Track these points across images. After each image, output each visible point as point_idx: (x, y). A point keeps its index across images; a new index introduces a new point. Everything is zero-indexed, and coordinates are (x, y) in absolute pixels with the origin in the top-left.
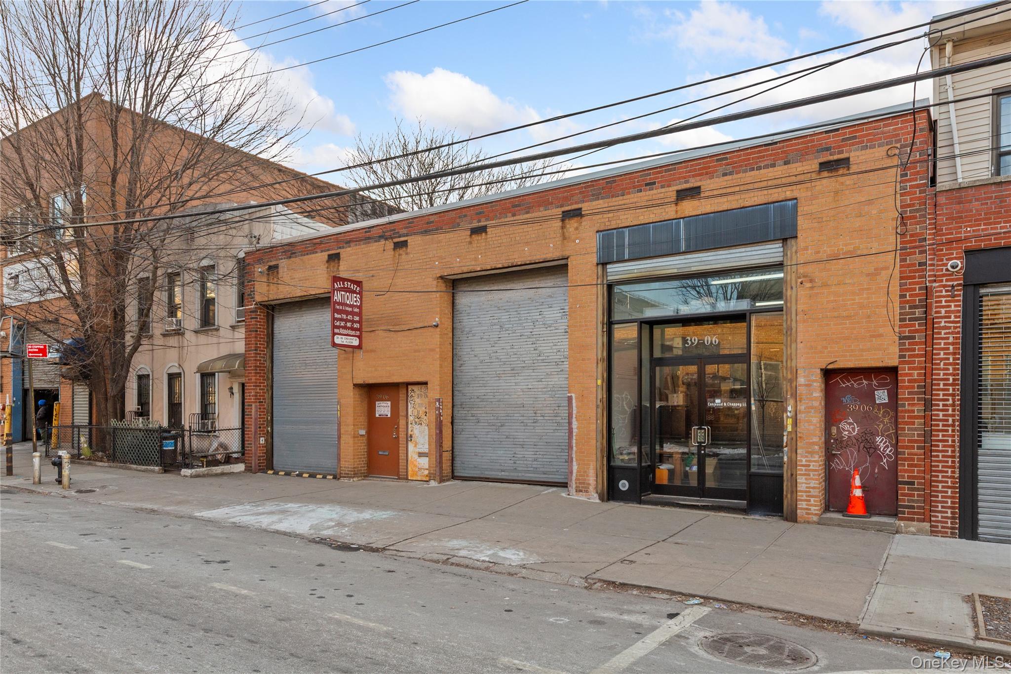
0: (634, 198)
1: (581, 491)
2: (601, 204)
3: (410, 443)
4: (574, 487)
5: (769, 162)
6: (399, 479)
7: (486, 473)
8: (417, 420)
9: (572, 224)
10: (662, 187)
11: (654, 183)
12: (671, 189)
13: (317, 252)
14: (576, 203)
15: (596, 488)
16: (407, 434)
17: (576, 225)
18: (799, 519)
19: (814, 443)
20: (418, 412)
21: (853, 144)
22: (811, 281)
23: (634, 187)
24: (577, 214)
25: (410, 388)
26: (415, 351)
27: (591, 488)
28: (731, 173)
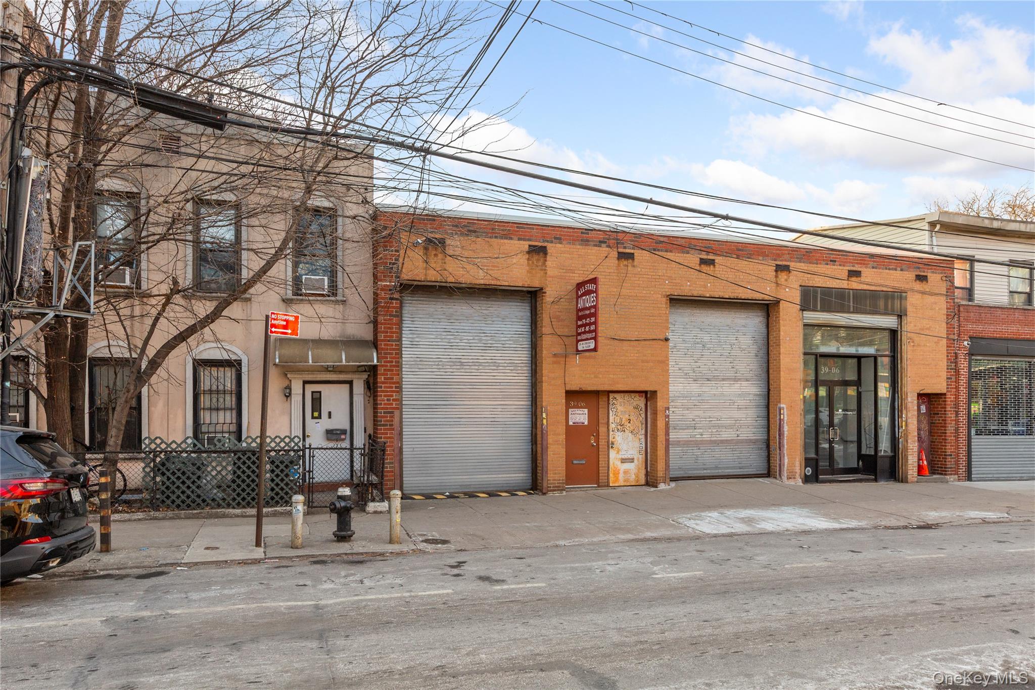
0: (822, 268)
1: (790, 478)
2: (802, 266)
3: (611, 450)
4: (786, 475)
5: (894, 267)
6: (599, 486)
7: (690, 472)
8: (619, 427)
9: (783, 276)
10: (840, 265)
11: (835, 261)
12: (845, 268)
13: (511, 239)
14: (785, 260)
15: (800, 475)
16: (608, 442)
17: (785, 277)
18: (909, 481)
19: (915, 436)
20: (621, 419)
21: (928, 269)
22: (913, 342)
23: (824, 260)
24: (786, 269)
25: (611, 396)
26: (643, 361)
27: (798, 476)
28: (876, 268)
